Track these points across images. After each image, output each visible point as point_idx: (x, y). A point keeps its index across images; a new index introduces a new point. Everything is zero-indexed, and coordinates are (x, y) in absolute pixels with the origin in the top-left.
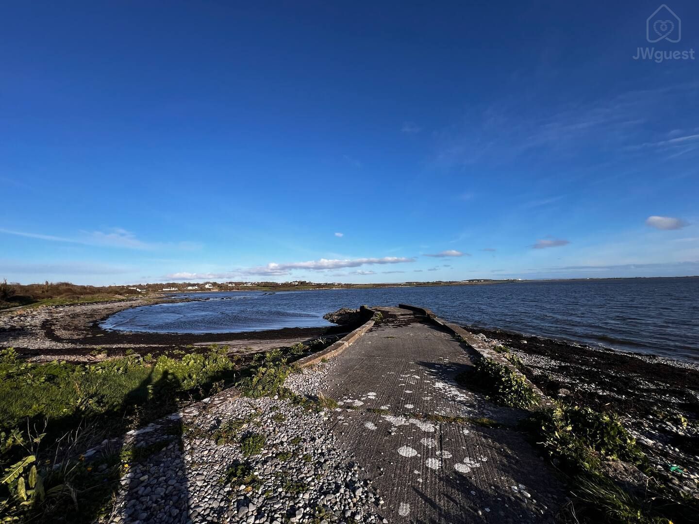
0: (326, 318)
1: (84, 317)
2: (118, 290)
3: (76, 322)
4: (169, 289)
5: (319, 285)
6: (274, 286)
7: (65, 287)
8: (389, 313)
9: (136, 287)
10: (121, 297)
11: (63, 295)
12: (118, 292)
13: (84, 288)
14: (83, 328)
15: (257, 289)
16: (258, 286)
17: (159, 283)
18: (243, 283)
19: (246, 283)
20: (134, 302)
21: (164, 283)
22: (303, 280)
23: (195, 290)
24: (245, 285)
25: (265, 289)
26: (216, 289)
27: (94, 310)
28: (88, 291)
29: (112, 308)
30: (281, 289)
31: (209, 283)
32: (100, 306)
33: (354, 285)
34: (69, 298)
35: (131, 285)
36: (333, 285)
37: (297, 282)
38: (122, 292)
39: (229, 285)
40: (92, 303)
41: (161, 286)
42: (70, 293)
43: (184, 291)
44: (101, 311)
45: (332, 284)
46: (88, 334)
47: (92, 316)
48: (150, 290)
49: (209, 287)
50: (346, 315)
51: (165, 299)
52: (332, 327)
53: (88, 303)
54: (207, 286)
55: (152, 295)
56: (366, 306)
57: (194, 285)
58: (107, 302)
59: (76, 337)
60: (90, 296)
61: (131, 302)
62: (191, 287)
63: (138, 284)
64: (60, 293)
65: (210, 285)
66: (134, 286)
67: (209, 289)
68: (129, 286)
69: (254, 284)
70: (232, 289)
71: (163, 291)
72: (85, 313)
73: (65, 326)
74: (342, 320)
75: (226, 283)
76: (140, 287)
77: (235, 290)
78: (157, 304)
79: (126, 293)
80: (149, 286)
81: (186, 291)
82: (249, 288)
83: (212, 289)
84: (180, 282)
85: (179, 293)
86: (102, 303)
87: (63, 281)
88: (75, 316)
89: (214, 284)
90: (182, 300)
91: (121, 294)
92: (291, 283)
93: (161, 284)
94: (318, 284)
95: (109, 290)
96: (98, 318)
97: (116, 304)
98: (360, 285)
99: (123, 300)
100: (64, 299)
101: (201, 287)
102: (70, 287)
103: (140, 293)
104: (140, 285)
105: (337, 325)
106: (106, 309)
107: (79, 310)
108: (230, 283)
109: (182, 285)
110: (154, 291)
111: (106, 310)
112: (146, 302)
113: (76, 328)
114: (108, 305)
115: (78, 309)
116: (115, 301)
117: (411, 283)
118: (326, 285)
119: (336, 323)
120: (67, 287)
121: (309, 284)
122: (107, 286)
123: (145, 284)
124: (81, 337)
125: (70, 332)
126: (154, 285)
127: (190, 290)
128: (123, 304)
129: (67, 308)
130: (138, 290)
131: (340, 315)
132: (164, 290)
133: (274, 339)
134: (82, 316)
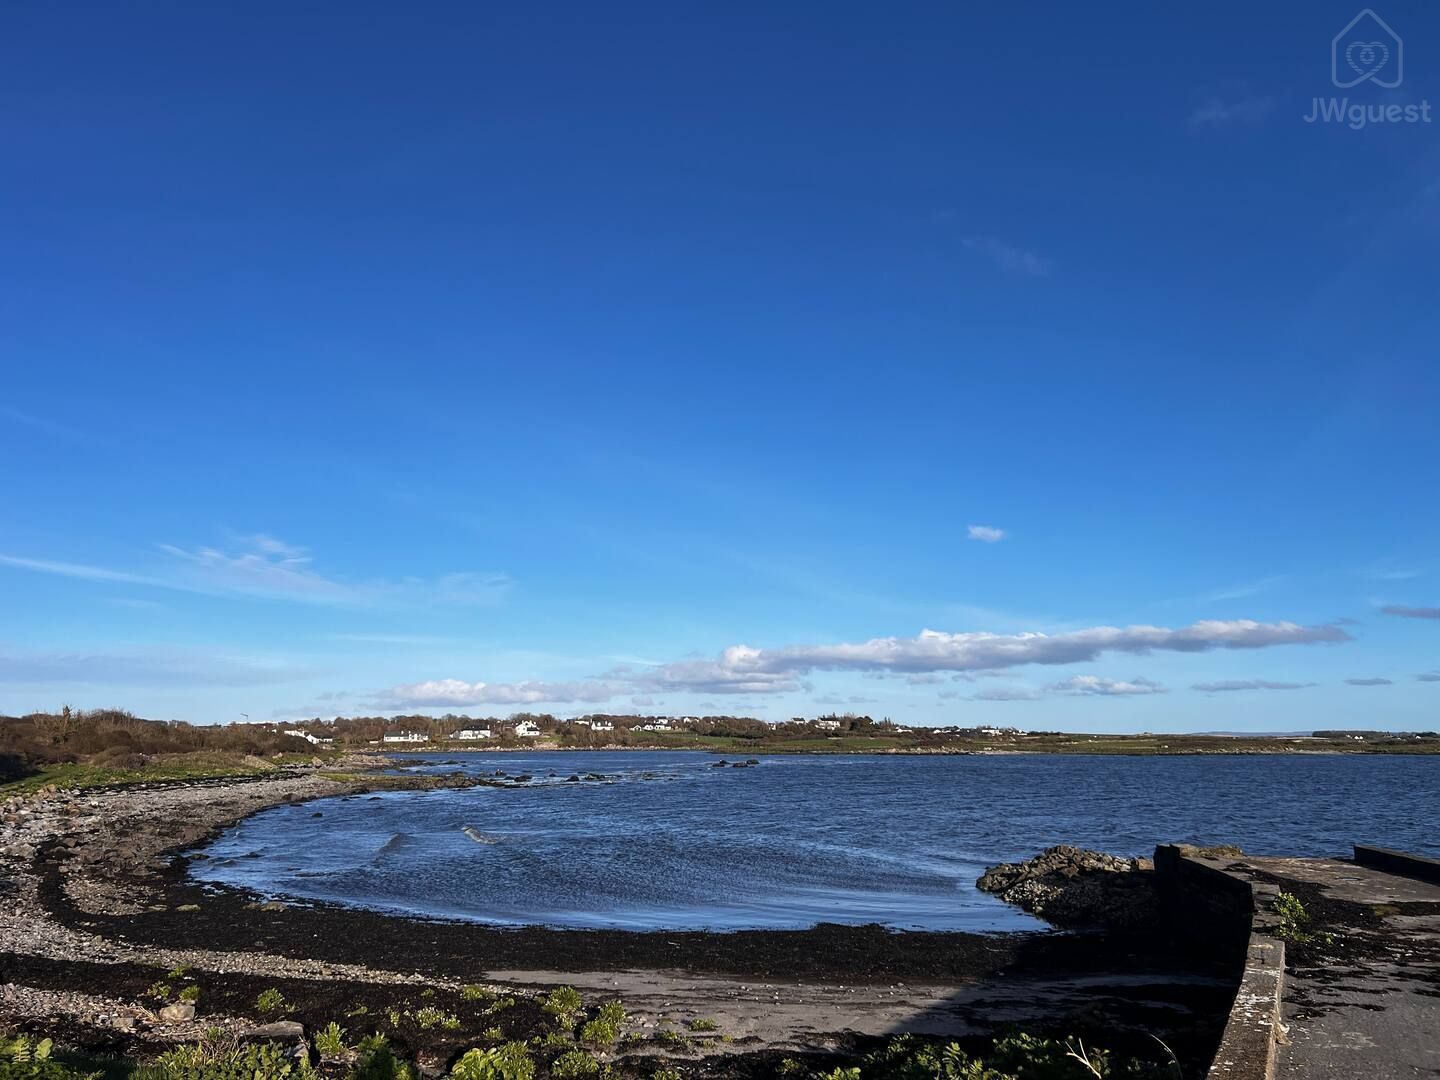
0: (990, 889)
1: (151, 834)
2: (254, 738)
3: (127, 852)
4: (402, 739)
5: (923, 736)
6: (750, 734)
7: (110, 727)
8: (1327, 895)
9: (306, 727)
10: (261, 764)
11: (104, 754)
12: (254, 745)
13: (160, 727)
14: (144, 873)
15: (691, 744)
16: (694, 730)
17: (372, 715)
18: (642, 722)
19: (651, 720)
20: (295, 782)
21: (388, 715)
22: (859, 712)
23: (484, 743)
24: (648, 727)
25: (718, 743)
26: (552, 739)
27: (182, 808)
28: (172, 739)
29: (233, 803)
30: (778, 745)
31: (526, 718)
32: (201, 794)
33: (1070, 738)
34: (120, 764)
35: (292, 721)
36: (978, 735)
37: (834, 719)
38: (264, 744)
39: (593, 727)
40: (178, 784)
41: (380, 727)
42: (123, 748)
43: (447, 745)
44: (200, 811)
45: (978, 730)
46: (154, 900)
47: (174, 828)
48: (347, 739)
49: (526, 734)
50: (1089, 885)
51: (389, 775)
52: (1033, 939)
53: (168, 783)
54: (521, 730)
55: (351, 758)
56: (1189, 851)
57: (479, 725)
58: (221, 779)
59: (120, 910)
60: (172, 760)
61: (289, 783)
62: (470, 733)
63: (310, 718)
64: (97, 747)
65: (530, 724)
66: (299, 726)
67: (529, 741)
68: (285, 725)
69: (680, 723)
70: (603, 740)
71: (383, 745)
72: (155, 818)
73: (97, 862)
74: (1068, 907)
75: (586, 718)
76: (316, 728)
77: (611, 746)
78: (364, 791)
79: (278, 748)
80: (343, 725)
81: (454, 745)
82: (659, 738)
83: (538, 739)
84: (437, 713)
85: (431, 753)
86: (209, 782)
87: (108, 707)
88: (127, 827)
89: (545, 723)
90: (442, 781)
91: (260, 754)
92: (813, 722)
93: (379, 721)
94: (919, 732)
95: (231, 739)
96: (191, 836)
97: (248, 788)
98: (1099, 737)
99: (266, 775)
100: (105, 764)
101: (503, 730)
102: (126, 728)
103: (314, 750)
104: (318, 720)
105: (1048, 926)
106: (217, 804)
107: (140, 807)
108: (598, 719)
109: (441, 722)
110: (357, 744)
111: (215, 810)
112: (332, 784)
113: (126, 875)
114: (224, 792)
115: (140, 803)
116: (244, 779)
117: (1341, 734)
118: (953, 735)
119: (1041, 915)
120: (118, 728)
121: (884, 730)
122: (225, 723)
123: (333, 719)
124: (134, 909)
125: (108, 886)
126: (358, 721)
127: (467, 743)
128: (265, 788)
129: (111, 799)
130: (310, 738)
131: (1055, 877)
132: (386, 739)
133: (794, 980)
134: (148, 829)
